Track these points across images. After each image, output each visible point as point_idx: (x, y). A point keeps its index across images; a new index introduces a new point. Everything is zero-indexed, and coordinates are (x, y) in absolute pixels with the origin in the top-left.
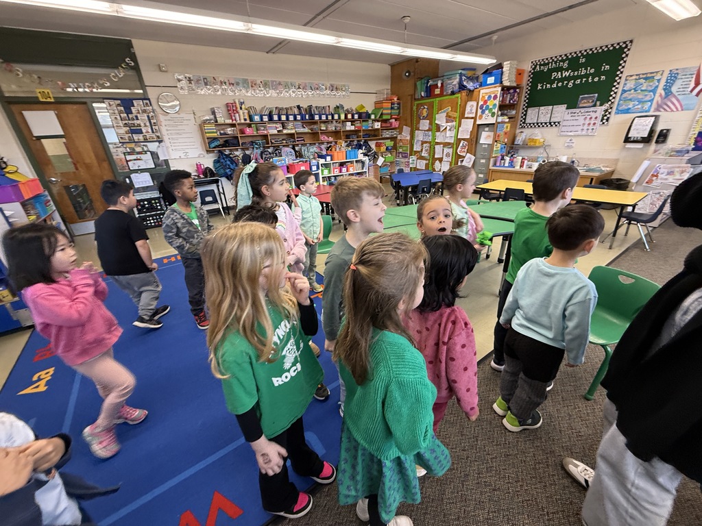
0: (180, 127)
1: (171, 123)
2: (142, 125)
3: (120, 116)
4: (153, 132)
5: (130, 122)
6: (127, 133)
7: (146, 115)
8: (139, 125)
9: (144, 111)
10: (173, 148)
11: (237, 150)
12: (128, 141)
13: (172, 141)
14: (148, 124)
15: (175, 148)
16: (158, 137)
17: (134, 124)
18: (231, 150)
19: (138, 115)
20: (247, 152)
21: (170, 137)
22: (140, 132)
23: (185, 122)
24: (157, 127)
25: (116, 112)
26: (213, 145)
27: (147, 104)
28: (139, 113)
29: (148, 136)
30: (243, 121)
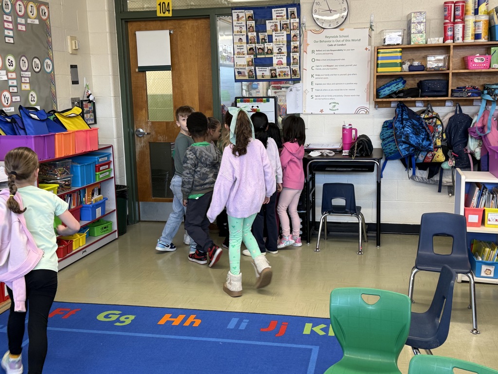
0: (336, 55)
1: (325, 46)
2: (275, 50)
3: (247, 36)
4: (289, 64)
5: (258, 46)
6: (248, 65)
7: (285, 33)
8: (271, 51)
9: (284, 27)
10: (315, 93)
11: (442, 103)
12: (247, 78)
13: (315, 81)
14: (284, 50)
15: (318, 93)
16: (294, 72)
17: (263, 49)
18: (427, 103)
19: (274, 34)
20: (466, 110)
21: (315, 72)
22: (268, 62)
23: (349, 45)
24: (297, 55)
25: (244, 29)
26: (387, 91)
27: (293, 13)
28: (276, 30)
29: (278, 70)
30: (469, 40)
